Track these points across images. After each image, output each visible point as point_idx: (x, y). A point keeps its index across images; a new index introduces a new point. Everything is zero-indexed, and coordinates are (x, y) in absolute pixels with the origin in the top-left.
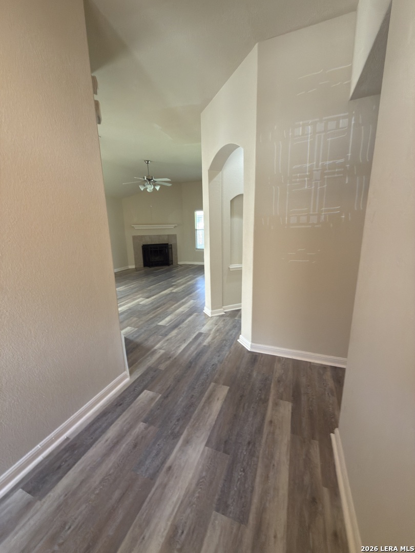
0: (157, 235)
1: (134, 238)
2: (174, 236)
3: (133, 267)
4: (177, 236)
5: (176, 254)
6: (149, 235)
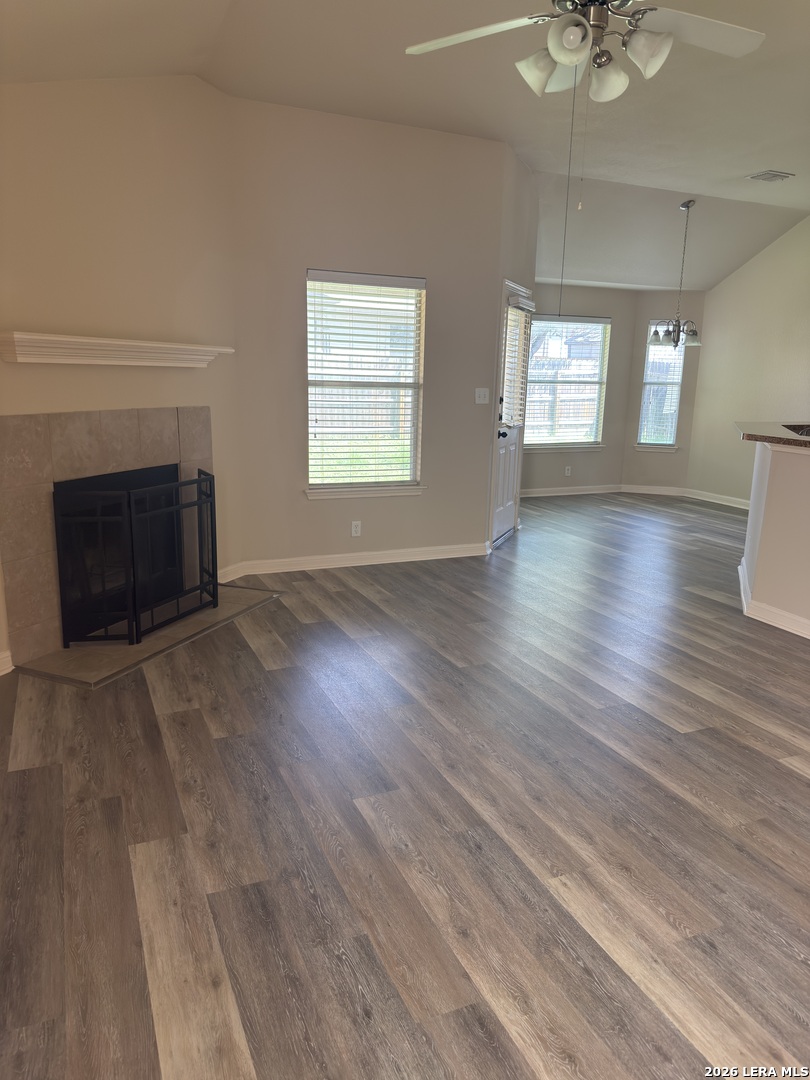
2: (201, 415)
6: (88, 414)
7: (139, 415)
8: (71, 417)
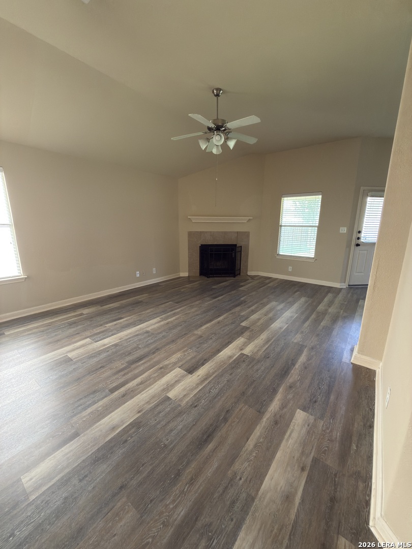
0: (222, 232)
1: (191, 234)
2: (247, 234)
3: (186, 274)
4: (250, 234)
5: (247, 261)
6: (211, 232)
7: (225, 233)
8: (206, 232)
